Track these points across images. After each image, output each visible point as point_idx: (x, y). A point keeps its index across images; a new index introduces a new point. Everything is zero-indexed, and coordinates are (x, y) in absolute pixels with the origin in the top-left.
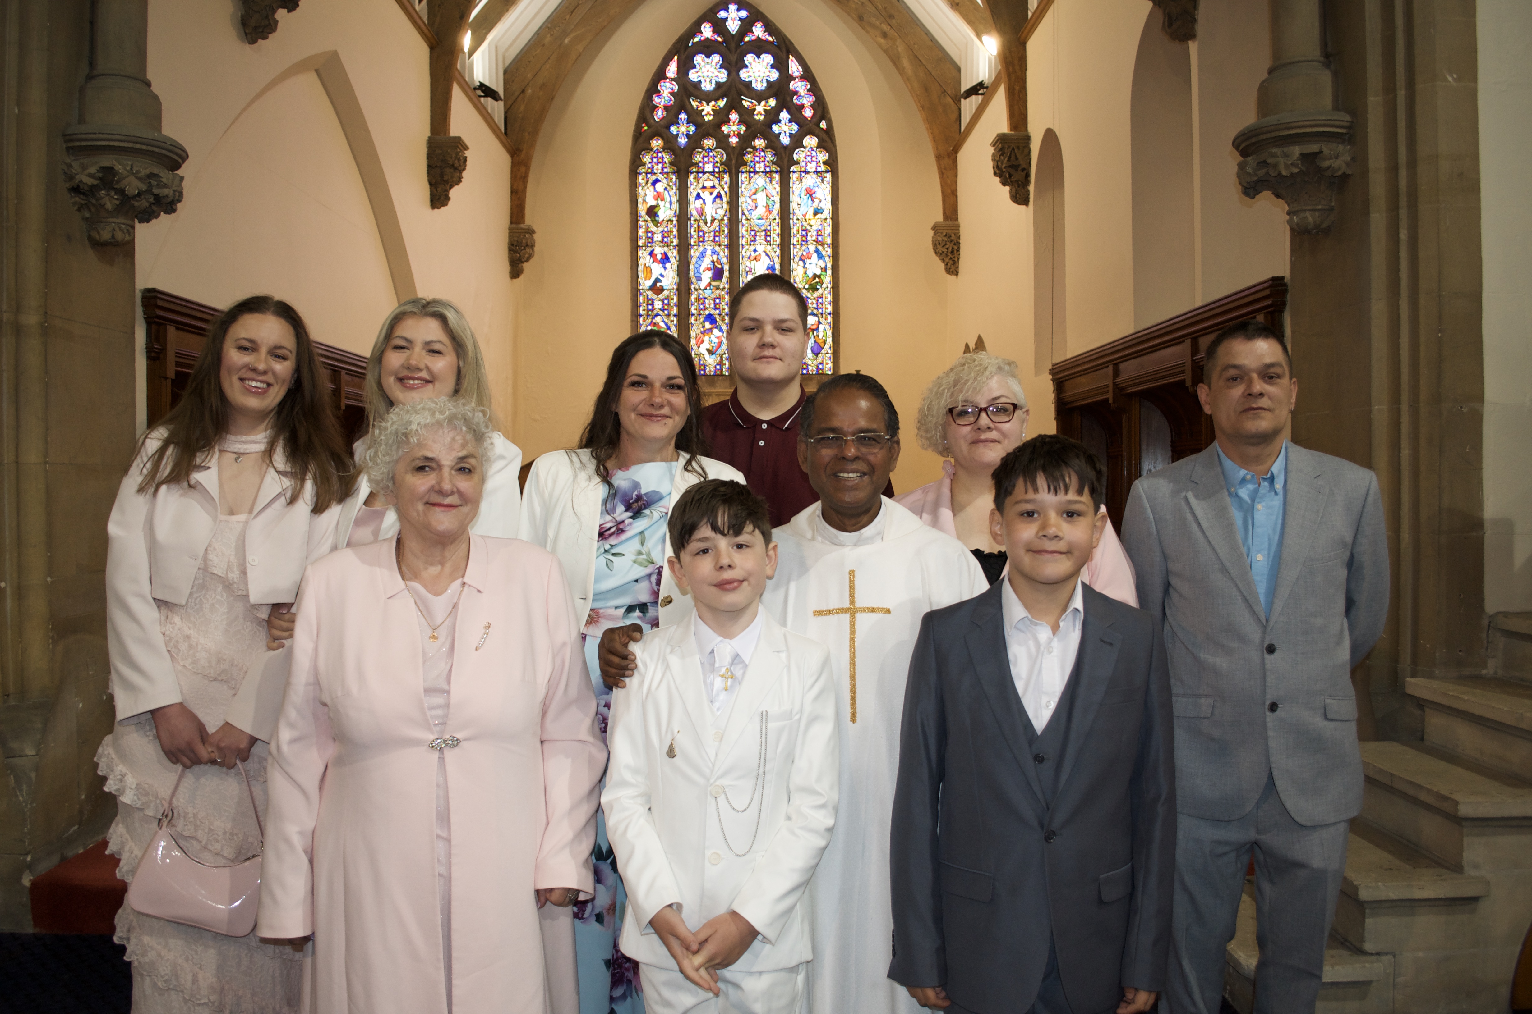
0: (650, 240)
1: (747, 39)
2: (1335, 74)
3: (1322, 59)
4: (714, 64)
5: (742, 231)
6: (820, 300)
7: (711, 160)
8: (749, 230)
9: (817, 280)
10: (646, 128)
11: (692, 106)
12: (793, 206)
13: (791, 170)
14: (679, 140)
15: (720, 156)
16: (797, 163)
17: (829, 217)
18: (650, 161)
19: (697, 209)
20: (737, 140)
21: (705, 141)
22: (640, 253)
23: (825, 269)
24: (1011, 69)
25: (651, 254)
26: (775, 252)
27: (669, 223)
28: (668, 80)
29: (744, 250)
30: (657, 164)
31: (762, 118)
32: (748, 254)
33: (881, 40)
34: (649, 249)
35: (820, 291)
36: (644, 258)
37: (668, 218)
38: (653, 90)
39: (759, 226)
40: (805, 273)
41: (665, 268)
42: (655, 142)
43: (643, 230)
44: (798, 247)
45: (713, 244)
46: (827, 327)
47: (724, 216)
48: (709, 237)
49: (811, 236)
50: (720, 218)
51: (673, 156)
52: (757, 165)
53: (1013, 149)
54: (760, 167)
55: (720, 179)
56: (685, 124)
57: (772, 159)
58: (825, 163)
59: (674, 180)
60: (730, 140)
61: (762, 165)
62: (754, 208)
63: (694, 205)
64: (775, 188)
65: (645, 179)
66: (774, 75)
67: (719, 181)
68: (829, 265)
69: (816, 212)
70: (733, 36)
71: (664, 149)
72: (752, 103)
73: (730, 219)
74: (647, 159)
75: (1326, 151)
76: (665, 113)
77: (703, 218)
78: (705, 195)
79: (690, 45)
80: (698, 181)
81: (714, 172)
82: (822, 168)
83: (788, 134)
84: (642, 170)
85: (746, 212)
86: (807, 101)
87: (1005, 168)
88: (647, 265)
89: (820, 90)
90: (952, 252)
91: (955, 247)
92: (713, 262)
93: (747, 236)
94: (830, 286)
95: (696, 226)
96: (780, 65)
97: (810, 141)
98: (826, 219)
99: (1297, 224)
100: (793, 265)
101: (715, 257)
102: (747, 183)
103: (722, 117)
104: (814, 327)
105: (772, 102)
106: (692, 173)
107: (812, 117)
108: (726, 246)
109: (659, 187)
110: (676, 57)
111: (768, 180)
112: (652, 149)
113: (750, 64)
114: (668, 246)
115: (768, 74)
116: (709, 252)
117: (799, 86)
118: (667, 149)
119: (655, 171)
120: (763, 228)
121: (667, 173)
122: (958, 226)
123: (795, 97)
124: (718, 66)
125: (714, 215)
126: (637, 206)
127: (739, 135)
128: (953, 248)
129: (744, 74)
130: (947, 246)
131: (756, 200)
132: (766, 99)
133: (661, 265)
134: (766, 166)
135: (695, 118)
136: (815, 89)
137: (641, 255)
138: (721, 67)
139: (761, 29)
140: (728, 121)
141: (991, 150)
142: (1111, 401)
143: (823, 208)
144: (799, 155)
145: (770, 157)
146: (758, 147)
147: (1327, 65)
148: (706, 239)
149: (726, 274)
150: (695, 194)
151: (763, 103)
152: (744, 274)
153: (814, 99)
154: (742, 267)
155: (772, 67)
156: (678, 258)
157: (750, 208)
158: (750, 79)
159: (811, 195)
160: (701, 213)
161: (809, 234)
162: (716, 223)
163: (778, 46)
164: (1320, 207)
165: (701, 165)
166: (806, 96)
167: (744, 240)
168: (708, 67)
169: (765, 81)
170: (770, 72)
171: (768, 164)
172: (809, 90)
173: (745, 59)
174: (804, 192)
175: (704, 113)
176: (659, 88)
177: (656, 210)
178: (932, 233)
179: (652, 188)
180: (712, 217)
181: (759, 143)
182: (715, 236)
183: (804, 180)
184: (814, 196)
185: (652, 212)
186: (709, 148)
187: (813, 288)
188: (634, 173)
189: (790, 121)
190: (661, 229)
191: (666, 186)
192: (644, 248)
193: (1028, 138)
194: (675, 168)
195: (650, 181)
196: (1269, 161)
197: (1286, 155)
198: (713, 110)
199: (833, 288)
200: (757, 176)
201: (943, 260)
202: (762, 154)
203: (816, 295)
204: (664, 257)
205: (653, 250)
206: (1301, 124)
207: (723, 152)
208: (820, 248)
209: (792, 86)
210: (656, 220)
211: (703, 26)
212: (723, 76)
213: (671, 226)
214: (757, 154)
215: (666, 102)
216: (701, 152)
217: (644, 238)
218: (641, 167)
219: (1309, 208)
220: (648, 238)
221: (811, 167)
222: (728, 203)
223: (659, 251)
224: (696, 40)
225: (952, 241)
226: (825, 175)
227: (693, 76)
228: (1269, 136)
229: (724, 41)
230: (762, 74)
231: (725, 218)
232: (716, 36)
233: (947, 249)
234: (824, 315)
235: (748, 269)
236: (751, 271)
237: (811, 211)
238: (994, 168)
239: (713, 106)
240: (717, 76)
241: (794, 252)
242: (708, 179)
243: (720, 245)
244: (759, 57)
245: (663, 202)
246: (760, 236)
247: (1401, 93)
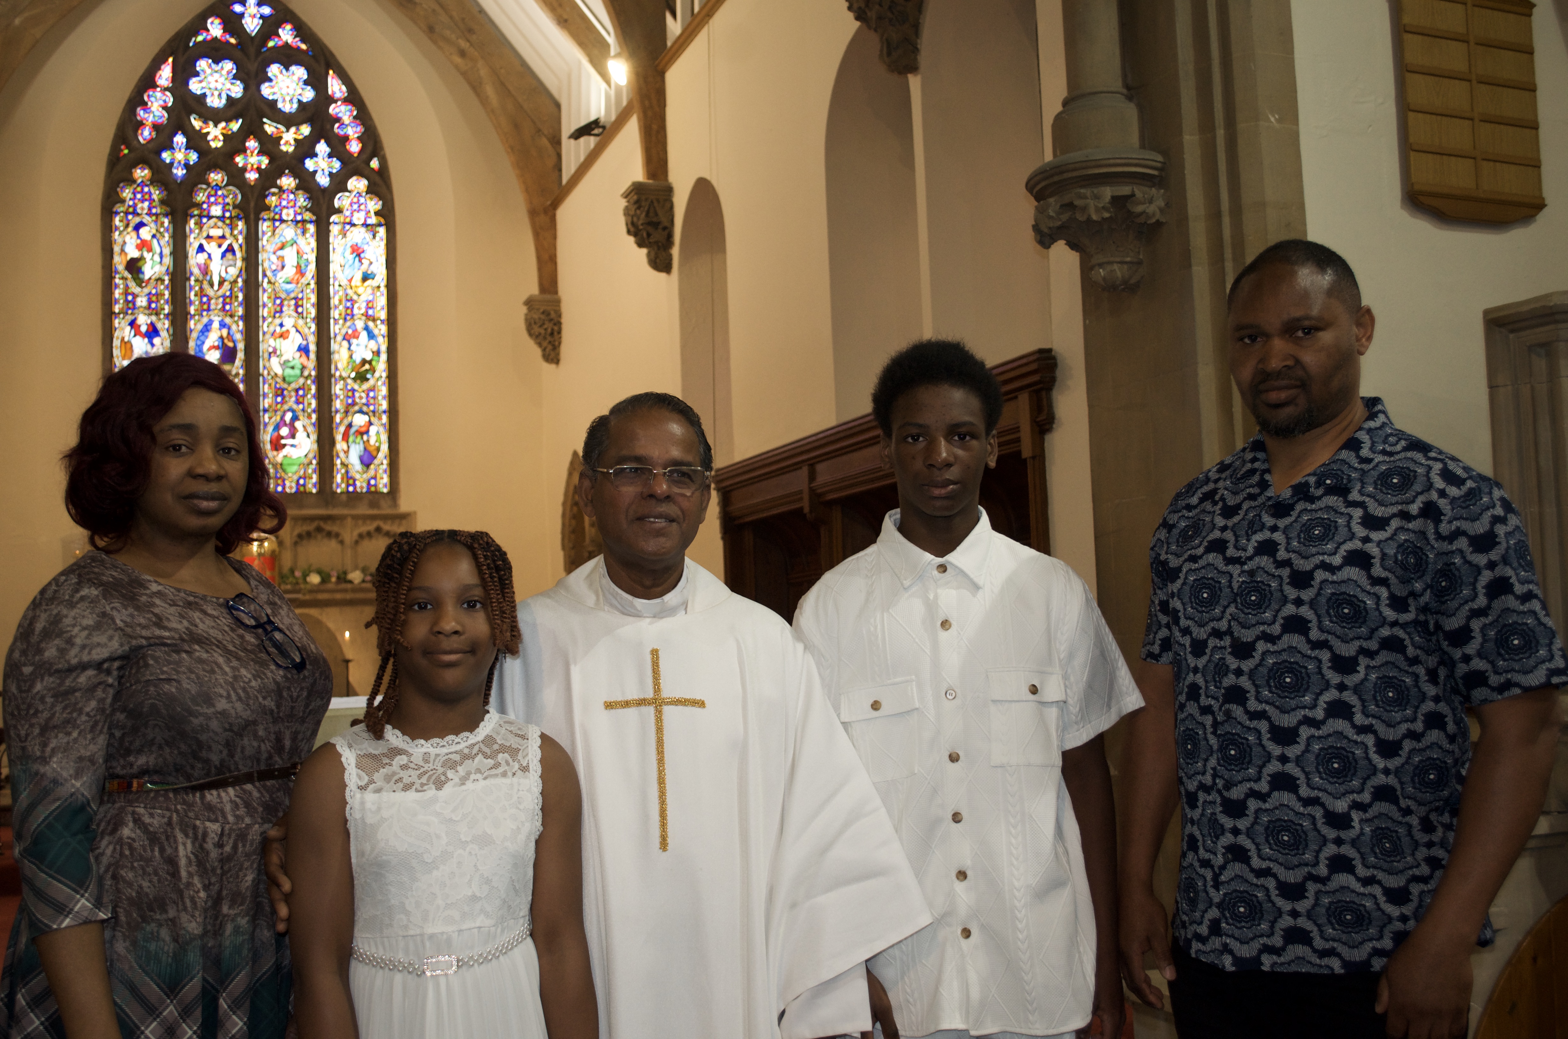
0: (130, 305)
1: (271, 44)
2: (1141, 108)
3: (1125, 91)
4: (224, 72)
5: (264, 298)
6: (372, 394)
7: (220, 200)
8: (273, 297)
9: (367, 366)
10: (126, 151)
11: (193, 127)
12: (334, 268)
13: (331, 220)
14: (175, 171)
15: (233, 195)
16: (339, 211)
17: (383, 284)
18: (132, 196)
19: (199, 266)
20: (257, 176)
21: (212, 175)
22: (116, 322)
23: (377, 353)
24: (647, 103)
25: (132, 324)
26: (310, 328)
27: (159, 282)
28: (159, 89)
29: (266, 324)
30: (143, 201)
31: (291, 149)
32: (272, 329)
33: (458, 60)
34: (129, 318)
35: (372, 382)
36: (122, 330)
37: (156, 276)
38: (137, 100)
39: (288, 293)
40: (351, 357)
41: (153, 345)
42: (139, 171)
43: (121, 291)
44: (341, 322)
45: (221, 313)
46: (382, 429)
47: (238, 277)
48: (217, 304)
49: (359, 308)
50: (232, 280)
51: (165, 193)
52: (285, 211)
53: (652, 202)
54: (288, 214)
55: (232, 227)
56: (183, 150)
57: (305, 204)
58: (377, 214)
59: (166, 224)
60: (247, 175)
61: (291, 211)
62: (280, 267)
63: (195, 260)
64: (309, 244)
65: (125, 221)
66: (309, 95)
67: (232, 229)
68: (384, 348)
69: (365, 278)
70: (252, 38)
71: (153, 181)
72: (276, 128)
73: (246, 282)
74: (127, 194)
75: (1139, 194)
76: (154, 134)
77: (208, 278)
78: (211, 247)
79: (191, 44)
80: (201, 228)
81: (224, 216)
82: (373, 220)
83: (327, 173)
84: (121, 208)
85: (269, 273)
86: (353, 131)
87: (642, 224)
88: (126, 339)
89: (371, 119)
90: (552, 334)
91: (556, 328)
92: (221, 338)
93: (270, 305)
94: (384, 375)
95: (197, 288)
96: (316, 81)
97: (357, 184)
98: (379, 287)
99: (1104, 279)
100: (334, 346)
101: (225, 332)
102: (269, 234)
103: (235, 145)
104: (364, 429)
105: (306, 130)
106: (192, 216)
107: (360, 153)
108: (241, 318)
109: (145, 233)
110: (171, 60)
111: (299, 231)
112: (134, 181)
113: (276, 77)
114: (157, 314)
115: (300, 91)
116: (216, 325)
117: (342, 111)
118: (158, 182)
119: (139, 211)
120: (292, 295)
121: (156, 215)
122: (558, 302)
123: (337, 125)
124: (231, 75)
125: (223, 275)
126: (112, 258)
127: (259, 170)
128: (553, 330)
129: (266, 90)
130: (545, 326)
131: (283, 257)
132: (298, 124)
133: (146, 340)
134: (296, 214)
135: (196, 141)
136: (363, 116)
137: (117, 325)
138: (235, 77)
139: (290, 32)
140: (243, 150)
141: (623, 203)
142: (806, 510)
143: (375, 272)
144: (341, 201)
145: (302, 200)
146: (285, 188)
147: (1130, 98)
148: (212, 307)
149: (240, 355)
150: (196, 245)
151: (293, 129)
152: (266, 355)
153: (363, 130)
154: (262, 347)
155: (306, 83)
156: (171, 331)
157: (274, 267)
158: (275, 97)
159: (359, 255)
160: (205, 270)
161: (356, 306)
162: (227, 286)
163: (314, 57)
164: (1128, 259)
165: (205, 206)
166: (353, 125)
167: (266, 310)
168: (216, 76)
169: (295, 101)
170: (303, 89)
171: (299, 211)
172: (355, 118)
173: (269, 70)
174: (349, 250)
175: (209, 138)
176: (146, 98)
177: (140, 264)
178: (524, 310)
179: (134, 234)
180: (220, 277)
181: (287, 182)
182: (224, 304)
183: (348, 234)
184: (362, 255)
185: (134, 266)
186: (217, 185)
187: (361, 377)
188: (108, 213)
189: (330, 156)
190: (146, 291)
191: (154, 231)
192: (121, 316)
193: (669, 190)
194: (168, 209)
195: (132, 225)
196: (1077, 202)
197: (1097, 197)
198: (223, 134)
199: (388, 377)
200: (284, 225)
201: (540, 345)
202: (292, 196)
203: (366, 386)
204: (151, 329)
205: (135, 319)
206: (1112, 161)
207: (237, 192)
208: (371, 324)
209: (333, 109)
210: (139, 278)
211: (209, 21)
212: (237, 90)
213: (162, 287)
214: (284, 196)
215: (156, 119)
216: (205, 190)
217: (121, 301)
218: (118, 205)
219: (1118, 259)
220: (127, 301)
221: (359, 218)
222: (244, 259)
223: (143, 321)
224: (200, 38)
225: (551, 320)
226: (378, 229)
227: (195, 86)
228: (1070, 175)
229: (238, 44)
230: (291, 92)
231: (240, 280)
232: (228, 36)
233: (546, 329)
234: (377, 414)
235: (271, 350)
236: (275, 351)
237: (359, 276)
238: (627, 225)
239: (224, 129)
240: (229, 90)
241: (334, 328)
242: (215, 226)
243: (232, 316)
244: (287, 69)
245: (151, 254)
246: (289, 306)
247: (1220, 133)
